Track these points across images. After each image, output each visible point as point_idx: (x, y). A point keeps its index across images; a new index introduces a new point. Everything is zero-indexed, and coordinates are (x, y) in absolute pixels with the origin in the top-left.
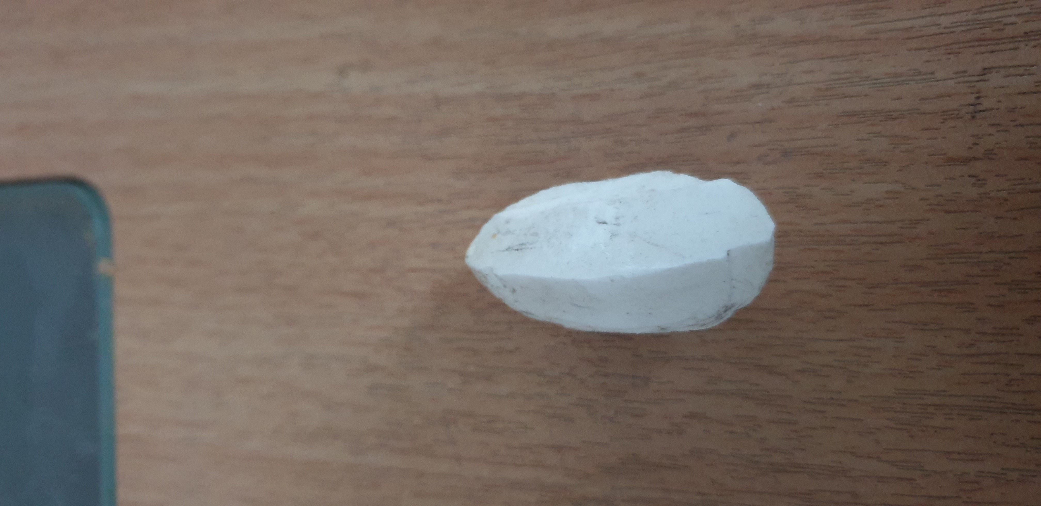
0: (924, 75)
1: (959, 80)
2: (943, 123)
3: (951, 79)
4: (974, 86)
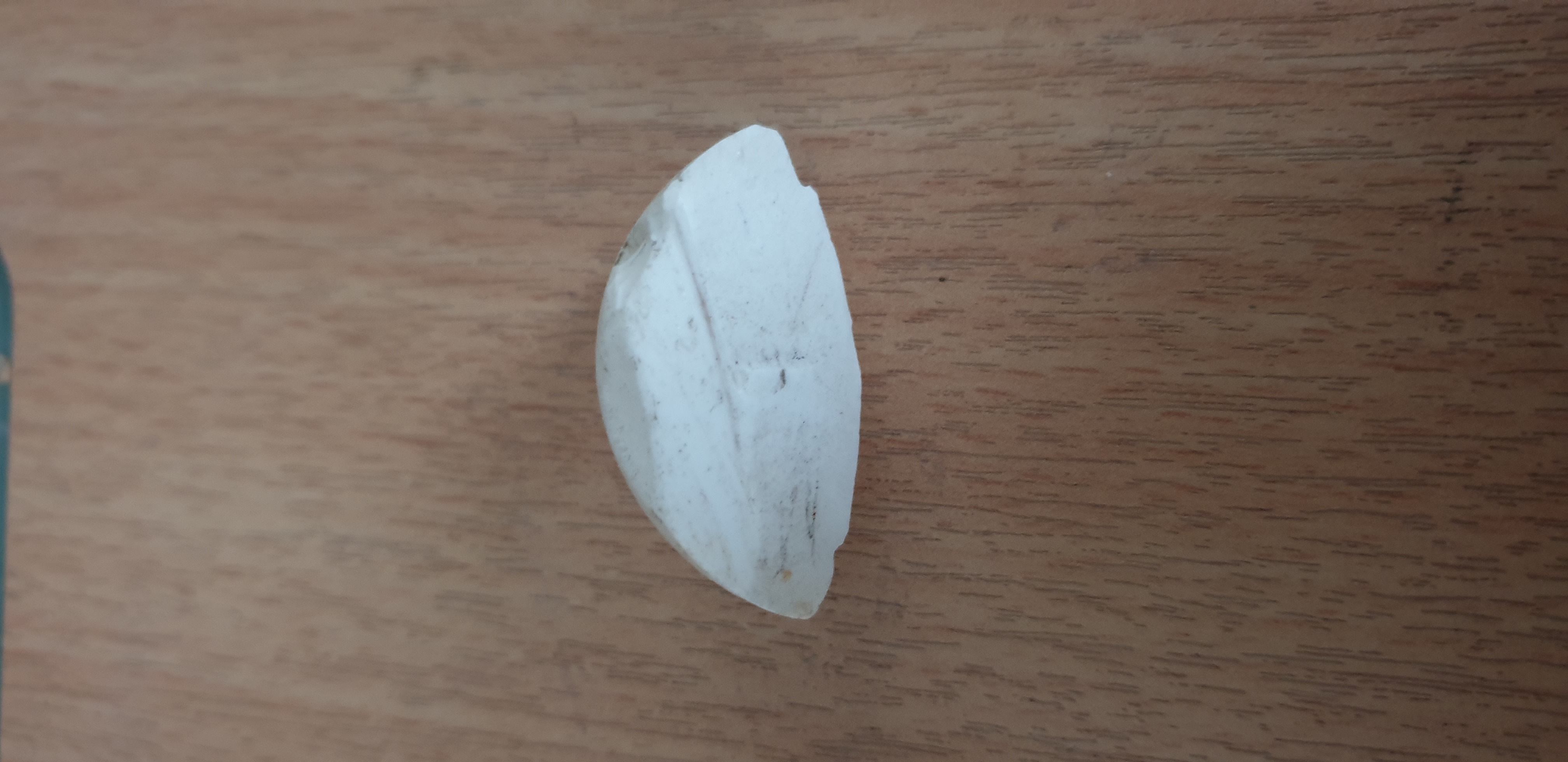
0: (1375, 146)
1: (1430, 158)
2: (1400, 225)
3: (1417, 156)
4: (1453, 171)
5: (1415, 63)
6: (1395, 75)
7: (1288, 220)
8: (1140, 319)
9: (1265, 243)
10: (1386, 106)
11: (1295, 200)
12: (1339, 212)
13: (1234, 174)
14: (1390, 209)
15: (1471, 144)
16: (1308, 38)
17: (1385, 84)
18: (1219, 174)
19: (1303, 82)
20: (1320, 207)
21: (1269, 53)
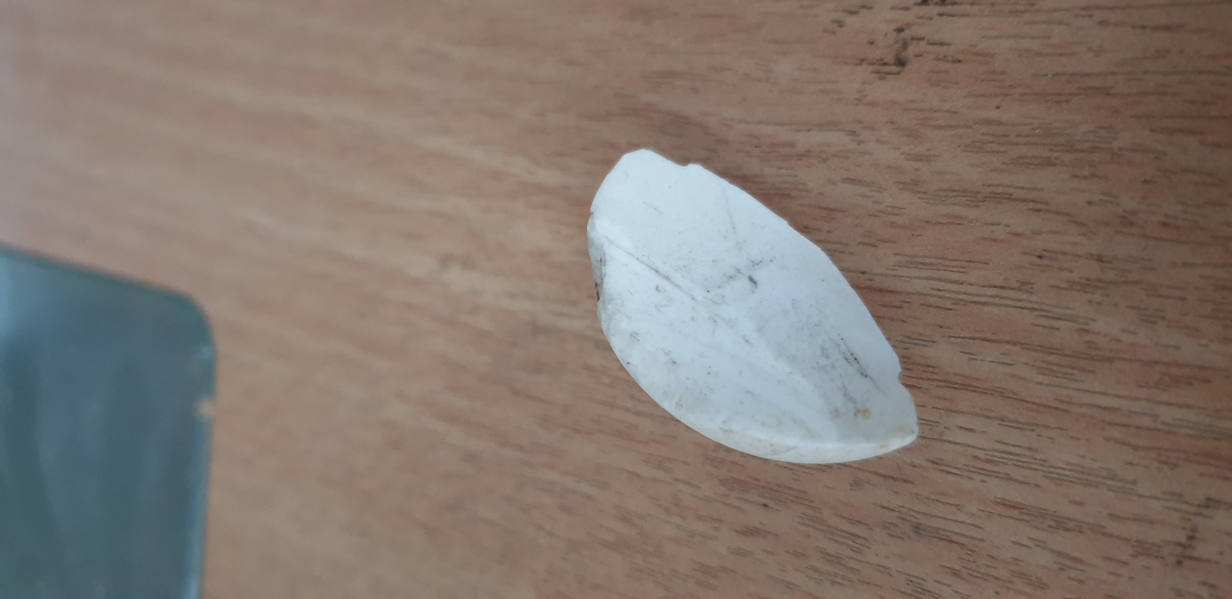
0: (1120, 481)
1: (1169, 504)
2: (1134, 556)
3: (1155, 498)
4: (1189, 520)
5: (1167, 414)
6: (1146, 422)
7: (1037, 528)
8: (908, 580)
9: (1015, 543)
10: (1136, 448)
11: (1045, 512)
12: (1081, 532)
13: (996, 477)
14: (1127, 540)
15: (1209, 499)
16: (1075, 371)
17: (1138, 427)
18: (985, 475)
19: (1066, 411)
20: (1065, 523)
21: (1040, 379)
